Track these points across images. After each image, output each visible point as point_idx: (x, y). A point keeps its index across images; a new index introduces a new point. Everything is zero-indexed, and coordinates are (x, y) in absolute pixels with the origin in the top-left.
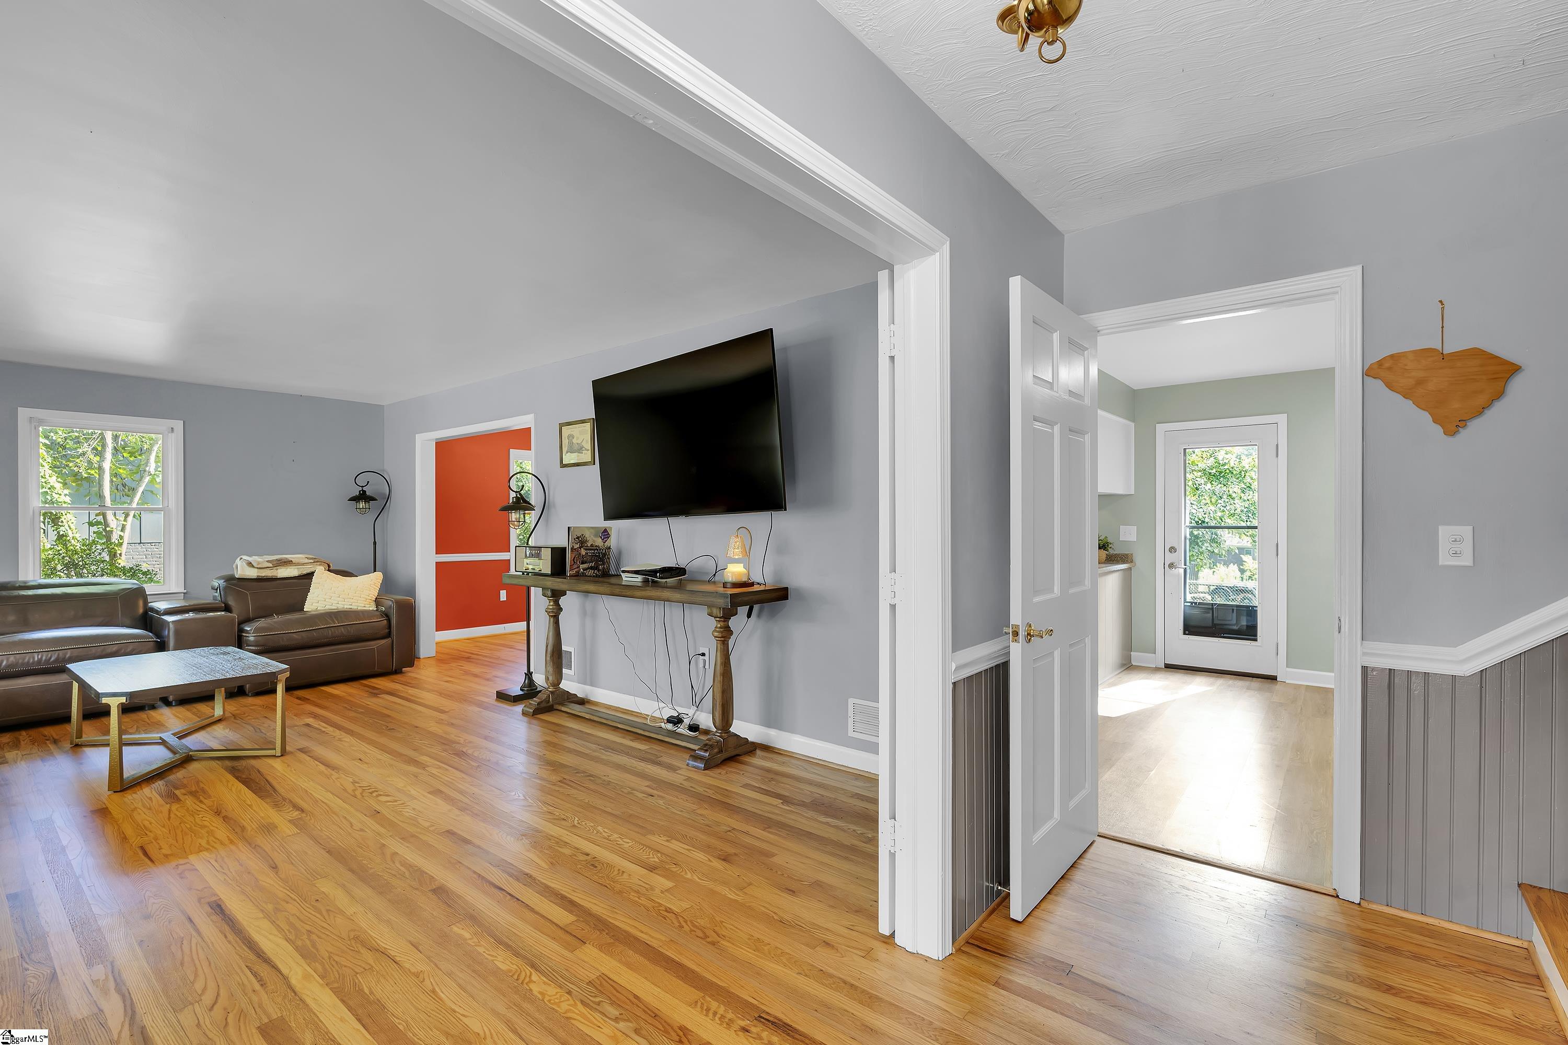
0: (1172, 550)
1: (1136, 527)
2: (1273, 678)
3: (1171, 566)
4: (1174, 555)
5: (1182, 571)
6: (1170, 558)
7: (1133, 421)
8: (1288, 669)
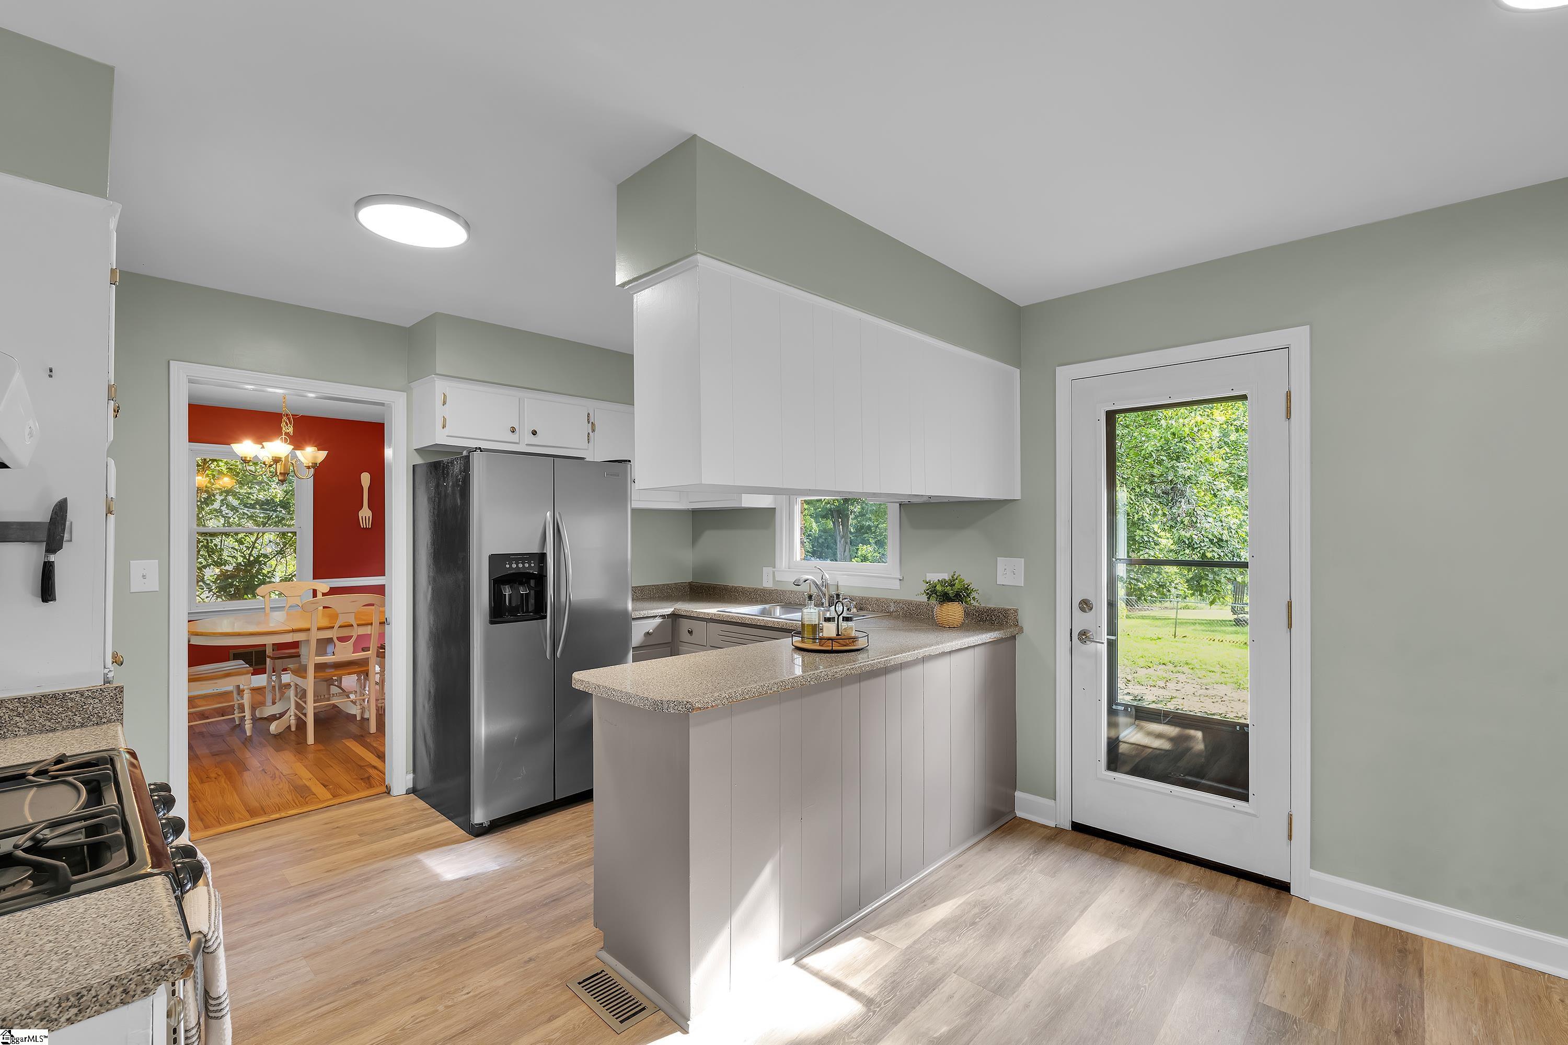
0: (1086, 605)
1: (1023, 559)
2: (1284, 887)
3: (1084, 636)
4: (1089, 615)
5: (1104, 648)
6: (1082, 621)
7: (1016, 361)
8: (1314, 874)
